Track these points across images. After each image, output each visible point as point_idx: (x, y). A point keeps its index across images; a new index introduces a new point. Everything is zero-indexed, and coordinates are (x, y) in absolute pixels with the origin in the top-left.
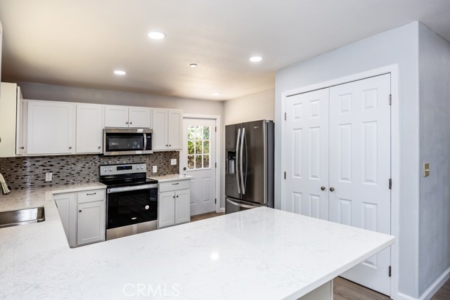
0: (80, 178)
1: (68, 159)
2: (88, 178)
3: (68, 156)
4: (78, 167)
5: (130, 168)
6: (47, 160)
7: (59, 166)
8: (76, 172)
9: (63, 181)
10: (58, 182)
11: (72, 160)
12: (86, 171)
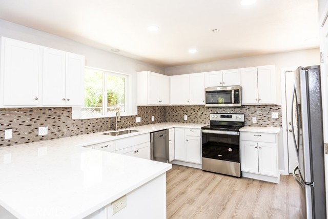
0: (201, 121)
1: (194, 108)
2: (205, 120)
3: (194, 106)
4: (199, 113)
5: (231, 117)
6: (185, 108)
7: (190, 112)
8: (198, 116)
9: (192, 121)
10: (190, 121)
11: (196, 109)
12: (203, 116)
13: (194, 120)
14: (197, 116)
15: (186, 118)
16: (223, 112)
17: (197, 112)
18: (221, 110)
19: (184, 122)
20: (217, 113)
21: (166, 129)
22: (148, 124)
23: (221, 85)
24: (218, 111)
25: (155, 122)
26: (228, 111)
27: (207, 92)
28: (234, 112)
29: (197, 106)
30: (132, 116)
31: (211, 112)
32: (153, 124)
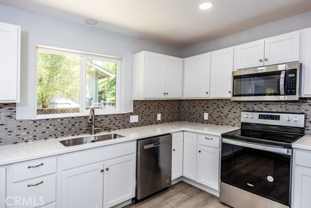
1: (218, 103)
2: (234, 122)
3: (218, 100)
4: (225, 111)
5: (278, 118)
6: (205, 102)
7: (212, 108)
8: (225, 114)
9: (214, 121)
10: (212, 121)
11: (221, 104)
12: (232, 115)
13: (218, 120)
14: (222, 115)
15: (206, 116)
16: (265, 109)
17: (221, 109)
18: (260, 106)
19: (203, 122)
20: (254, 111)
21: (169, 134)
22: (151, 124)
23: (261, 64)
24: (256, 108)
25: (163, 121)
26: (275, 108)
27: (235, 78)
28: (284, 111)
29: (222, 100)
30: (123, 115)
31: (243, 109)
32: (159, 124)
